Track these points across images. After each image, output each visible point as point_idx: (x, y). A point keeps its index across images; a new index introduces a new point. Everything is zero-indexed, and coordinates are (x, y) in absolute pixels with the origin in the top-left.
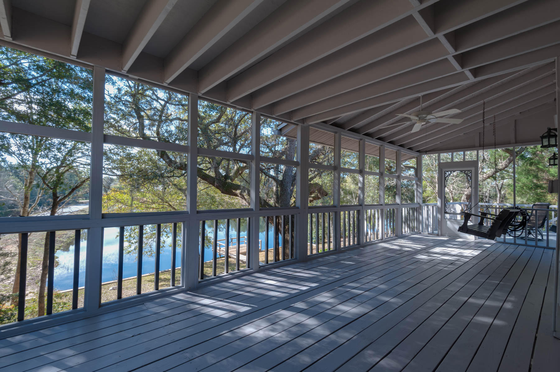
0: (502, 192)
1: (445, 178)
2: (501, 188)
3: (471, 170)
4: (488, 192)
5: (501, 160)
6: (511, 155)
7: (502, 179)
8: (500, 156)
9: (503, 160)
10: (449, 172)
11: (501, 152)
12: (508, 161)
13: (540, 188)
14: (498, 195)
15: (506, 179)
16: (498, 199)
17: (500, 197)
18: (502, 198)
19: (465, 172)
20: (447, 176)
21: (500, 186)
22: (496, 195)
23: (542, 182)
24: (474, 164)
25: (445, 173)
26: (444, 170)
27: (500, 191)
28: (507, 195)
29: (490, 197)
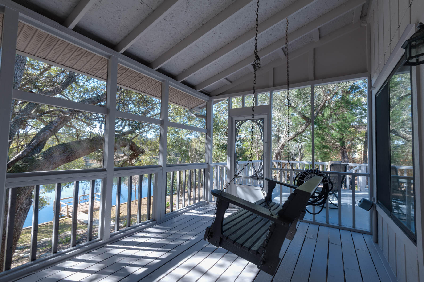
0: (302, 152)
1: (236, 129)
2: (301, 148)
3: (264, 119)
4: (293, 151)
5: (300, 125)
6: (307, 122)
7: (301, 142)
8: (300, 122)
9: (302, 126)
10: (240, 122)
11: (300, 119)
12: (305, 126)
13: (326, 148)
14: (299, 154)
15: (304, 142)
16: (299, 156)
17: (300, 155)
18: (302, 156)
19: (257, 121)
20: (238, 127)
21: (300, 147)
22: (298, 153)
23: (327, 144)
24: (268, 110)
25: (236, 123)
26: (235, 119)
27: (300, 150)
28: (304, 154)
29: (294, 155)
